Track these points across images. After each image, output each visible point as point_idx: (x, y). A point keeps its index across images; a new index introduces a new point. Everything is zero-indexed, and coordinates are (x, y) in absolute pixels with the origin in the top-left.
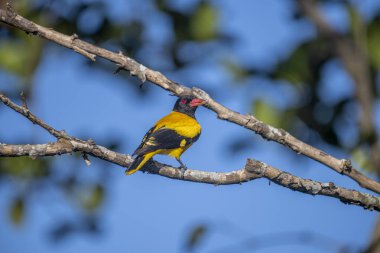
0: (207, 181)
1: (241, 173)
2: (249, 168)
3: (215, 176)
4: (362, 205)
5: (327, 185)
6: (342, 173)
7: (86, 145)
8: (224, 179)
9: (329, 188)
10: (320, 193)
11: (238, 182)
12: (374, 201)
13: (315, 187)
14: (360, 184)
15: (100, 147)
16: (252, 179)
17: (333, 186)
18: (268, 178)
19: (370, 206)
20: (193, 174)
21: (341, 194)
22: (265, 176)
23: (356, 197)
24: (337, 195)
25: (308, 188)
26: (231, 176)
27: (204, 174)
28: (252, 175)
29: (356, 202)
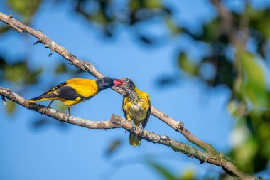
0: (84, 125)
1: (107, 123)
2: (113, 120)
3: (89, 123)
4: (186, 153)
5: (164, 137)
6: (177, 130)
7: (4, 92)
8: (95, 125)
9: (165, 139)
10: (159, 142)
11: (105, 129)
12: (195, 152)
13: (155, 138)
14: (187, 138)
15: (14, 94)
16: (114, 128)
17: (168, 139)
18: (125, 128)
19: (191, 155)
20: (75, 119)
21: (173, 145)
22: (122, 127)
23: (182, 147)
24: (170, 145)
25: (151, 138)
26: (100, 124)
27: (82, 121)
28: (114, 125)
29: (182, 151)
